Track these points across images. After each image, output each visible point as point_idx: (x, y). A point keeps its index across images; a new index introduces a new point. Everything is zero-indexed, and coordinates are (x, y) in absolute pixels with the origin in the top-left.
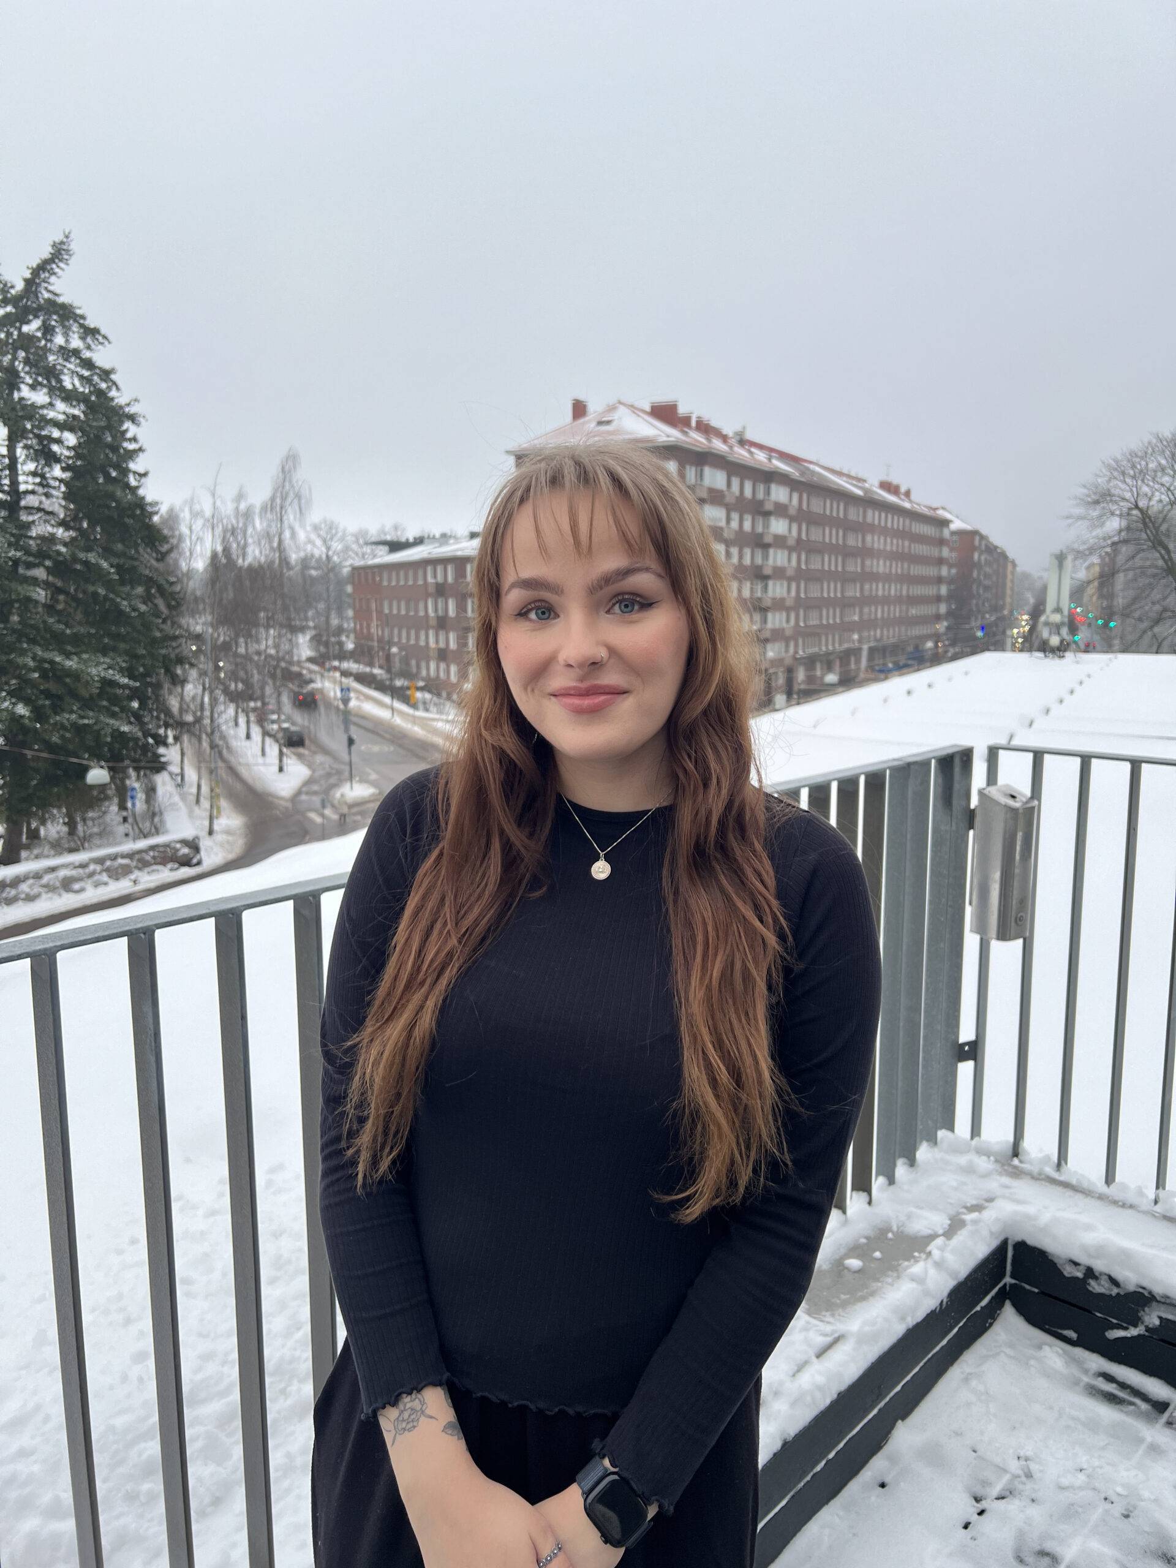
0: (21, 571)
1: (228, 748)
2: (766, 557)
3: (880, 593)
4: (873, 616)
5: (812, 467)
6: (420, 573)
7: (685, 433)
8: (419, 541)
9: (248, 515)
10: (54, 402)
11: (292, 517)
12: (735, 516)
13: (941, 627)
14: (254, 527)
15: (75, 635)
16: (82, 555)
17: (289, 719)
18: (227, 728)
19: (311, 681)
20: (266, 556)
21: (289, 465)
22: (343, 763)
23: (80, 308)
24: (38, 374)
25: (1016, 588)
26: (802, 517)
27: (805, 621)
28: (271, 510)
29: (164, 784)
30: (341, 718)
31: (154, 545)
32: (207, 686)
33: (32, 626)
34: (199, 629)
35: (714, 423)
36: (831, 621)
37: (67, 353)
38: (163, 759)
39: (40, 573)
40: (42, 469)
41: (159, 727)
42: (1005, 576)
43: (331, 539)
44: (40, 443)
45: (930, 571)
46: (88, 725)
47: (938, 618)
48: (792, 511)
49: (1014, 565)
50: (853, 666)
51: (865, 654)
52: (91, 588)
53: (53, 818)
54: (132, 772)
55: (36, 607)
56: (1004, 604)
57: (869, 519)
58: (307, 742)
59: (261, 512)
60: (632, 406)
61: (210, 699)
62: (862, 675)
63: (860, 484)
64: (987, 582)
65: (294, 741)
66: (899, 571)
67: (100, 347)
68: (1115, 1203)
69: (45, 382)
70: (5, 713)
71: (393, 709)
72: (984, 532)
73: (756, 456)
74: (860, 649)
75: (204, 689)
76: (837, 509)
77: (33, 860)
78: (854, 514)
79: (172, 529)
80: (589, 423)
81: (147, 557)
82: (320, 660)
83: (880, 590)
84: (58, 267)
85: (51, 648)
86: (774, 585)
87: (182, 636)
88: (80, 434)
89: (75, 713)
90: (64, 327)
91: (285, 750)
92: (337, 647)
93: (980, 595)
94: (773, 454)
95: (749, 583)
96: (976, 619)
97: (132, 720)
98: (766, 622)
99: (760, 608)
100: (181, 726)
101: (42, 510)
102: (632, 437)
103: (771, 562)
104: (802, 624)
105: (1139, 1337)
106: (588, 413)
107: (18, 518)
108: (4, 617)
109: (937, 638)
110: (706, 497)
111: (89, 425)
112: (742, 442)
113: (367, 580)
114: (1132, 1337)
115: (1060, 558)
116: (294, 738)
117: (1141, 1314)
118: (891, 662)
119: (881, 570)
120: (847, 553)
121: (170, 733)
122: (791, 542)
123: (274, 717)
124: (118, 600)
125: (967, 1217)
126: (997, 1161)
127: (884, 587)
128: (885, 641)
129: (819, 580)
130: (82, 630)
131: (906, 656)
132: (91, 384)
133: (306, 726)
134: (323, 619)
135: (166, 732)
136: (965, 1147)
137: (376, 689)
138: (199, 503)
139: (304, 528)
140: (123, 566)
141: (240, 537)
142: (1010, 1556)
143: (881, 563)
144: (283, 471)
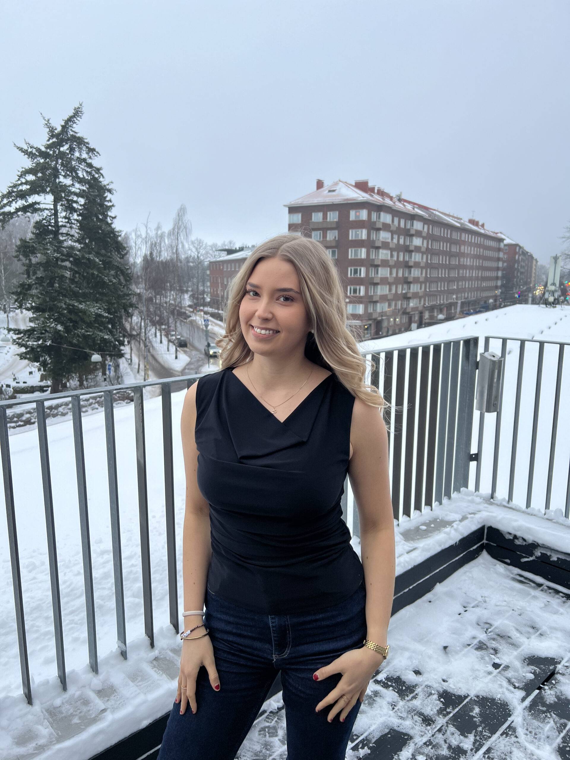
0: (59, 263)
1: (153, 347)
2: (410, 257)
3: (467, 275)
4: (464, 287)
5: (434, 212)
7: (372, 196)
8: (241, 249)
9: (162, 237)
10: (74, 184)
11: (182, 238)
12: (396, 237)
13: (498, 292)
14: (165, 243)
15: (84, 293)
16: (87, 256)
17: (180, 334)
18: (152, 337)
19: (191, 317)
20: (170, 256)
21: (182, 212)
23: (86, 139)
24: (67, 171)
25: (537, 274)
26: (429, 237)
27: (429, 289)
28: (173, 234)
29: (123, 363)
30: (204, 333)
31: (119, 251)
32: (143, 318)
33: (64, 289)
34: (139, 291)
35: (386, 191)
36: (443, 289)
37: (81, 160)
38: (122, 352)
39: (67, 264)
40: (69, 215)
41: (120, 337)
42: (531, 267)
43: (200, 248)
44: (68, 203)
45: (494, 264)
46: (89, 335)
47: (496, 287)
48: (424, 234)
49: (537, 262)
50: (453, 311)
51: (459, 305)
52: (91, 271)
53: (73, 378)
54: (109, 357)
55: (66, 280)
56: (531, 280)
57: (463, 239)
58: (188, 345)
59: (168, 235)
60: (346, 183)
61: (145, 324)
62: (457, 316)
63: (458, 221)
64: (522, 270)
65: (182, 345)
66: (478, 264)
67: (95, 157)
68: (529, 514)
69: (70, 174)
70: (52, 329)
72: (521, 245)
73: (406, 207)
74: (457, 303)
76: (446, 233)
78: (455, 236)
79: (127, 243)
80: (324, 191)
81: (116, 257)
82: (195, 307)
83: (467, 273)
84: (77, 119)
85: (73, 299)
86: (414, 270)
87: (131, 294)
88: (86, 198)
89: (84, 329)
90: (79, 148)
91: (178, 349)
92: (202, 300)
93: (518, 277)
94: (415, 206)
95: (402, 270)
96: (516, 288)
97: (109, 333)
98: (410, 289)
99: (407, 282)
100: (131, 336)
101: (69, 234)
102: (346, 198)
103: (413, 259)
104: (428, 290)
105: (533, 560)
106: (324, 186)
107: (58, 239)
108: (51, 284)
109: (495, 298)
110: (381, 227)
111: (90, 195)
112: (400, 200)
113: (216, 268)
114: (531, 561)
115: (556, 259)
116: (183, 343)
117: (534, 552)
118: (472, 309)
119: (468, 264)
120: (451, 255)
121: (126, 340)
122: (423, 249)
123: (174, 333)
124: (103, 277)
125: (469, 516)
126: (484, 500)
127: (469, 272)
128: (470, 299)
129: (437, 268)
130: (87, 291)
131: (480, 306)
132: (91, 175)
133: (188, 336)
134: (196, 287)
135: (123, 339)
136: (472, 494)
137: (220, 320)
138: (139, 231)
139: (188, 243)
140: (105, 261)
141: (158, 247)
142: (474, 623)
143: (468, 260)
144: (179, 215)
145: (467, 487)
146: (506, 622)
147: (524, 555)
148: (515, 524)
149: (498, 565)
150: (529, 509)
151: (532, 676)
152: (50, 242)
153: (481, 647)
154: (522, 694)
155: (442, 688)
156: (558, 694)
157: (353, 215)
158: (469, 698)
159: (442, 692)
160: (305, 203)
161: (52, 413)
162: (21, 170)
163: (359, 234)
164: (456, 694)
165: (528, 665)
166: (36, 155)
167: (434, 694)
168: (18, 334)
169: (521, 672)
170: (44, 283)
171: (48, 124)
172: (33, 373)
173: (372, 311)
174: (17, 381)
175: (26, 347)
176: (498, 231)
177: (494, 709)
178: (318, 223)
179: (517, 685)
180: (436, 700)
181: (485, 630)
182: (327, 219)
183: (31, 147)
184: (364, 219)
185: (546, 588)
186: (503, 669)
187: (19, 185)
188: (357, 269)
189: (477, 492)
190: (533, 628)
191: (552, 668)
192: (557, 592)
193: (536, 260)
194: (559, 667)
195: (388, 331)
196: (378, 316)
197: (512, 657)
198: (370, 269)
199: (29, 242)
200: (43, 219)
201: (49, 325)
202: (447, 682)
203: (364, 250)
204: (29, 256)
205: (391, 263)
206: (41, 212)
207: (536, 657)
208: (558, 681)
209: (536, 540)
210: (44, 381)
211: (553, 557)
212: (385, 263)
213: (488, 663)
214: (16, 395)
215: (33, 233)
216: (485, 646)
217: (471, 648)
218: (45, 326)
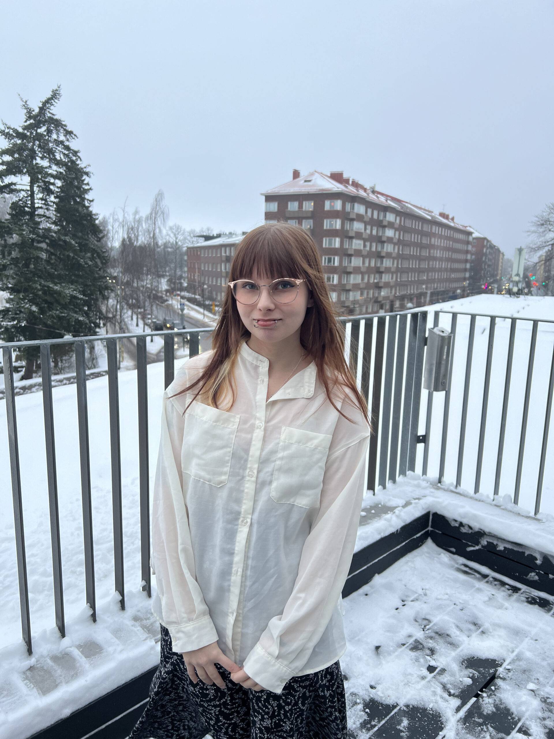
0: (35, 244)
1: (128, 329)
2: (383, 248)
3: (437, 266)
4: (433, 278)
5: (407, 204)
6: (219, 251)
7: (346, 187)
8: (219, 236)
9: (139, 221)
10: (51, 166)
11: (159, 223)
12: (369, 227)
13: (466, 283)
14: (142, 227)
15: (59, 274)
16: (63, 238)
17: (156, 318)
18: (127, 320)
19: (167, 301)
20: (148, 241)
21: (159, 198)
23: (64, 121)
24: (44, 152)
25: (504, 267)
26: (401, 229)
28: (150, 219)
29: (98, 345)
30: (180, 317)
31: (96, 234)
32: (119, 300)
33: (40, 270)
34: (115, 274)
35: (360, 182)
36: (413, 279)
37: (58, 143)
38: (98, 334)
39: (44, 245)
40: (45, 197)
41: (97, 319)
42: (498, 260)
43: (178, 234)
44: (45, 185)
45: (461, 257)
46: (64, 316)
47: (465, 279)
48: (396, 226)
49: (503, 255)
50: (423, 300)
51: (428, 295)
52: (67, 253)
55: (41, 261)
56: (497, 273)
57: (433, 231)
59: (145, 220)
60: (321, 173)
61: (120, 307)
62: (427, 305)
63: (430, 214)
64: (490, 263)
66: (447, 256)
67: (73, 140)
69: (48, 156)
70: (27, 310)
71: (204, 315)
72: (489, 239)
73: (380, 198)
74: (426, 293)
75: (118, 302)
76: (417, 225)
77: (38, 378)
78: (426, 228)
79: (104, 227)
80: (300, 181)
81: (93, 239)
82: (171, 291)
83: (437, 265)
84: (54, 102)
85: (48, 280)
86: (386, 261)
87: (108, 277)
88: (63, 181)
89: (58, 311)
90: (57, 130)
92: (179, 285)
93: (486, 269)
94: (388, 198)
95: (374, 260)
96: (483, 280)
97: (84, 315)
98: (381, 278)
99: (379, 272)
100: (106, 319)
101: (46, 216)
102: (321, 188)
103: (385, 250)
104: (399, 280)
105: (479, 550)
106: (300, 176)
107: (34, 220)
108: (27, 265)
109: (463, 289)
110: (355, 217)
111: (67, 177)
112: (374, 192)
113: (194, 253)
114: (477, 550)
115: (520, 250)
116: (159, 327)
117: (480, 540)
118: (441, 298)
119: (438, 255)
120: (422, 246)
121: (102, 322)
122: (395, 240)
123: (149, 316)
124: (79, 259)
125: (413, 501)
126: (431, 484)
127: (439, 263)
128: (439, 290)
129: (408, 259)
130: (62, 272)
131: (447, 296)
132: (69, 158)
133: (164, 320)
134: (173, 272)
135: (99, 321)
136: (418, 478)
137: (197, 305)
138: (117, 215)
139: (165, 228)
140: (81, 243)
141: (136, 231)
142: (412, 620)
143: (438, 252)
144: (156, 201)
145: (413, 470)
146: (446, 618)
147: (470, 544)
148: (461, 511)
149: (442, 554)
150: (477, 494)
151: (469, 681)
152: (26, 223)
153: (417, 646)
154: (457, 702)
155: (369, 696)
156: (497, 702)
157: (327, 205)
158: (398, 708)
159: (368, 700)
160: (281, 192)
163: (333, 224)
164: (384, 703)
165: (467, 667)
166: (13, 136)
167: (359, 704)
169: (458, 676)
170: (20, 263)
171: (26, 106)
173: (345, 299)
176: (468, 225)
177: (425, 721)
178: (294, 212)
179: (452, 691)
180: (360, 711)
181: (423, 627)
182: (302, 208)
183: (8, 128)
184: (339, 209)
185: (491, 579)
186: (438, 673)
188: (331, 258)
189: (424, 476)
190: (475, 625)
191: (492, 671)
192: (503, 584)
194: (500, 670)
196: (350, 304)
197: (449, 659)
198: (344, 258)
199: (4, 223)
200: (20, 200)
201: (24, 306)
202: (375, 688)
203: (338, 240)
204: (4, 236)
205: (364, 253)
206: (17, 193)
207: (476, 658)
208: (498, 687)
209: (482, 528)
210: (19, 362)
211: (499, 546)
212: (358, 253)
213: (422, 666)
215: (9, 214)
216: (421, 646)
217: (406, 648)
218: (20, 307)
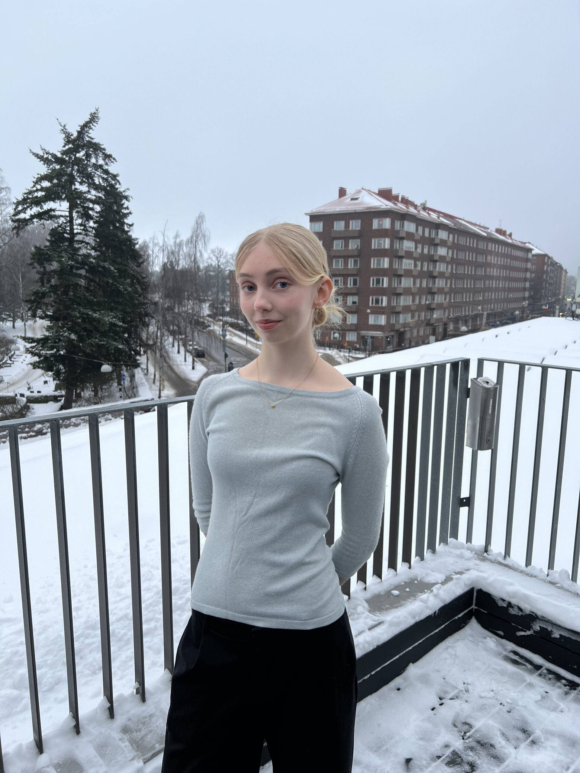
0: (74, 271)
1: (168, 356)
2: (435, 267)
3: (494, 286)
4: (490, 298)
5: (460, 221)
7: (395, 204)
9: (180, 245)
10: (90, 190)
11: (200, 246)
12: (420, 246)
13: (525, 303)
14: (183, 251)
15: (98, 302)
16: (102, 264)
17: (198, 344)
18: (168, 347)
19: (210, 326)
20: (189, 265)
21: (200, 221)
22: (222, 365)
23: (103, 145)
24: (83, 177)
25: (566, 285)
26: (454, 247)
27: (454, 300)
28: (191, 242)
29: (138, 373)
30: (222, 344)
31: (135, 259)
32: (159, 327)
33: (78, 297)
34: (157, 299)
35: (410, 199)
36: (468, 300)
37: (97, 167)
38: (138, 362)
39: (83, 272)
40: (84, 222)
41: (137, 346)
42: (561, 278)
43: (220, 257)
44: (84, 210)
45: (521, 275)
46: (103, 344)
47: (524, 299)
48: (449, 244)
49: (566, 272)
50: (478, 323)
51: (485, 317)
52: (106, 280)
53: (87, 388)
54: (124, 368)
55: (80, 288)
56: (560, 292)
57: (489, 249)
58: (206, 355)
59: (186, 244)
60: (369, 190)
61: (160, 333)
62: (483, 328)
63: (485, 230)
64: (551, 281)
65: (199, 355)
66: (504, 275)
67: (112, 164)
68: (528, 574)
69: (86, 181)
70: (66, 338)
71: (247, 340)
72: (550, 255)
73: (431, 216)
74: (483, 314)
75: (158, 329)
76: (472, 243)
77: (77, 407)
78: (482, 245)
79: (145, 252)
80: (347, 199)
81: (132, 265)
82: (213, 316)
83: (494, 284)
84: (93, 125)
85: (87, 307)
86: (439, 281)
87: (148, 303)
88: (102, 206)
89: (98, 339)
90: (95, 154)
91: (195, 359)
92: (221, 310)
93: (547, 288)
94: (440, 215)
95: (425, 280)
96: (544, 300)
97: (124, 342)
98: (434, 300)
99: (431, 293)
100: (147, 347)
101: (85, 242)
102: (369, 206)
103: (437, 269)
104: (452, 301)
105: (531, 635)
106: (347, 194)
107: (73, 246)
108: (66, 293)
109: (522, 310)
110: (405, 236)
111: (106, 201)
112: (424, 209)
114: (528, 635)
117: (532, 624)
118: (498, 321)
119: (495, 274)
120: (477, 265)
121: (142, 350)
122: (448, 259)
123: (191, 343)
124: (118, 285)
125: (454, 576)
126: (476, 553)
127: (496, 283)
128: (496, 311)
129: (462, 279)
130: (101, 299)
131: (506, 318)
132: (108, 182)
133: (206, 346)
134: (215, 296)
135: (140, 349)
136: (461, 547)
137: (239, 330)
138: (157, 239)
139: (207, 252)
140: (120, 269)
141: (176, 255)
142: (450, 723)
143: (495, 270)
144: (197, 224)
145: (456, 538)
146: (491, 722)
147: (520, 628)
148: (510, 589)
149: (488, 638)
150: (529, 567)
152: (65, 250)
153: (454, 760)
157: (375, 224)
160: (326, 211)
161: (64, 423)
162: (37, 176)
163: (381, 243)
166: (52, 161)
168: (31, 343)
170: (59, 290)
171: (65, 130)
172: (48, 382)
173: (394, 322)
174: (31, 390)
175: (39, 356)
176: (527, 241)
178: (340, 232)
181: (462, 734)
182: (349, 227)
183: (47, 153)
184: (387, 228)
185: (545, 671)
187: (34, 191)
188: (380, 279)
189: (469, 543)
190: (524, 732)
192: (559, 677)
193: (566, 271)
195: (410, 344)
196: (400, 327)
198: (393, 278)
199: (43, 250)
200: (59, 226)
201: (63, 334)
203: (387, 260)
204: (44, 264)
205: (415, 273)
206: (56, 219)
209: (534, 611)
210: (59, 391)
211: (555, 633)
212: (408, 273)
214: (28, 404)
215: (48, 241)
216: (459, 760)
217: (441, 762)
218: (59, 335)
